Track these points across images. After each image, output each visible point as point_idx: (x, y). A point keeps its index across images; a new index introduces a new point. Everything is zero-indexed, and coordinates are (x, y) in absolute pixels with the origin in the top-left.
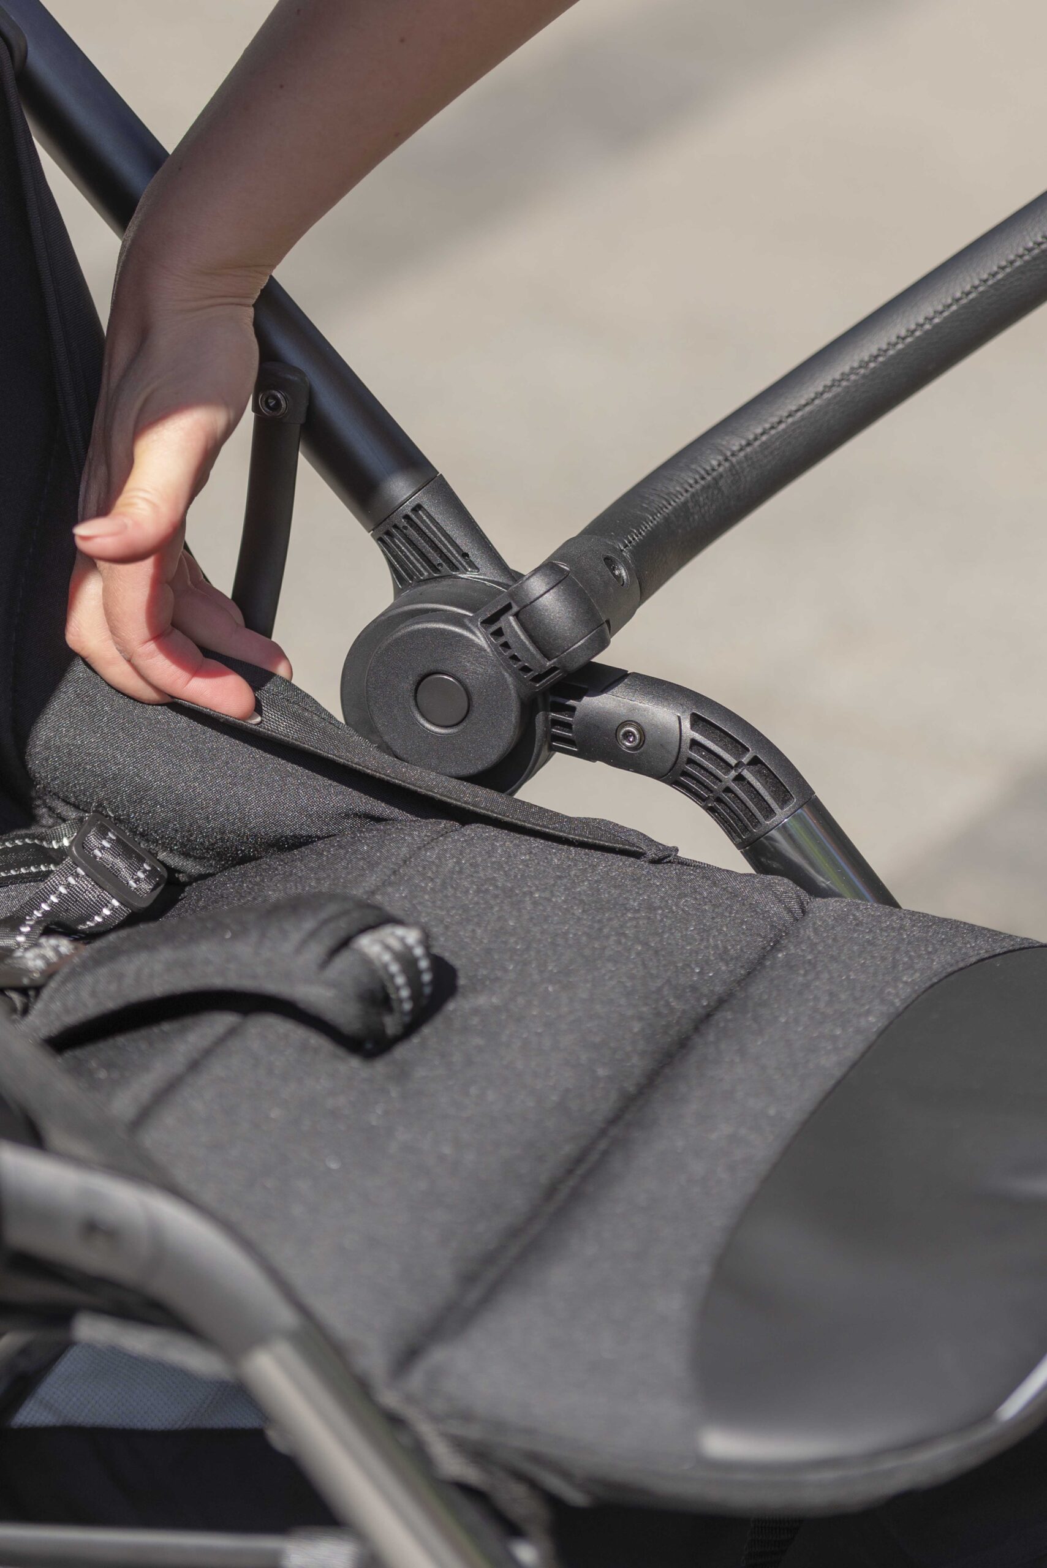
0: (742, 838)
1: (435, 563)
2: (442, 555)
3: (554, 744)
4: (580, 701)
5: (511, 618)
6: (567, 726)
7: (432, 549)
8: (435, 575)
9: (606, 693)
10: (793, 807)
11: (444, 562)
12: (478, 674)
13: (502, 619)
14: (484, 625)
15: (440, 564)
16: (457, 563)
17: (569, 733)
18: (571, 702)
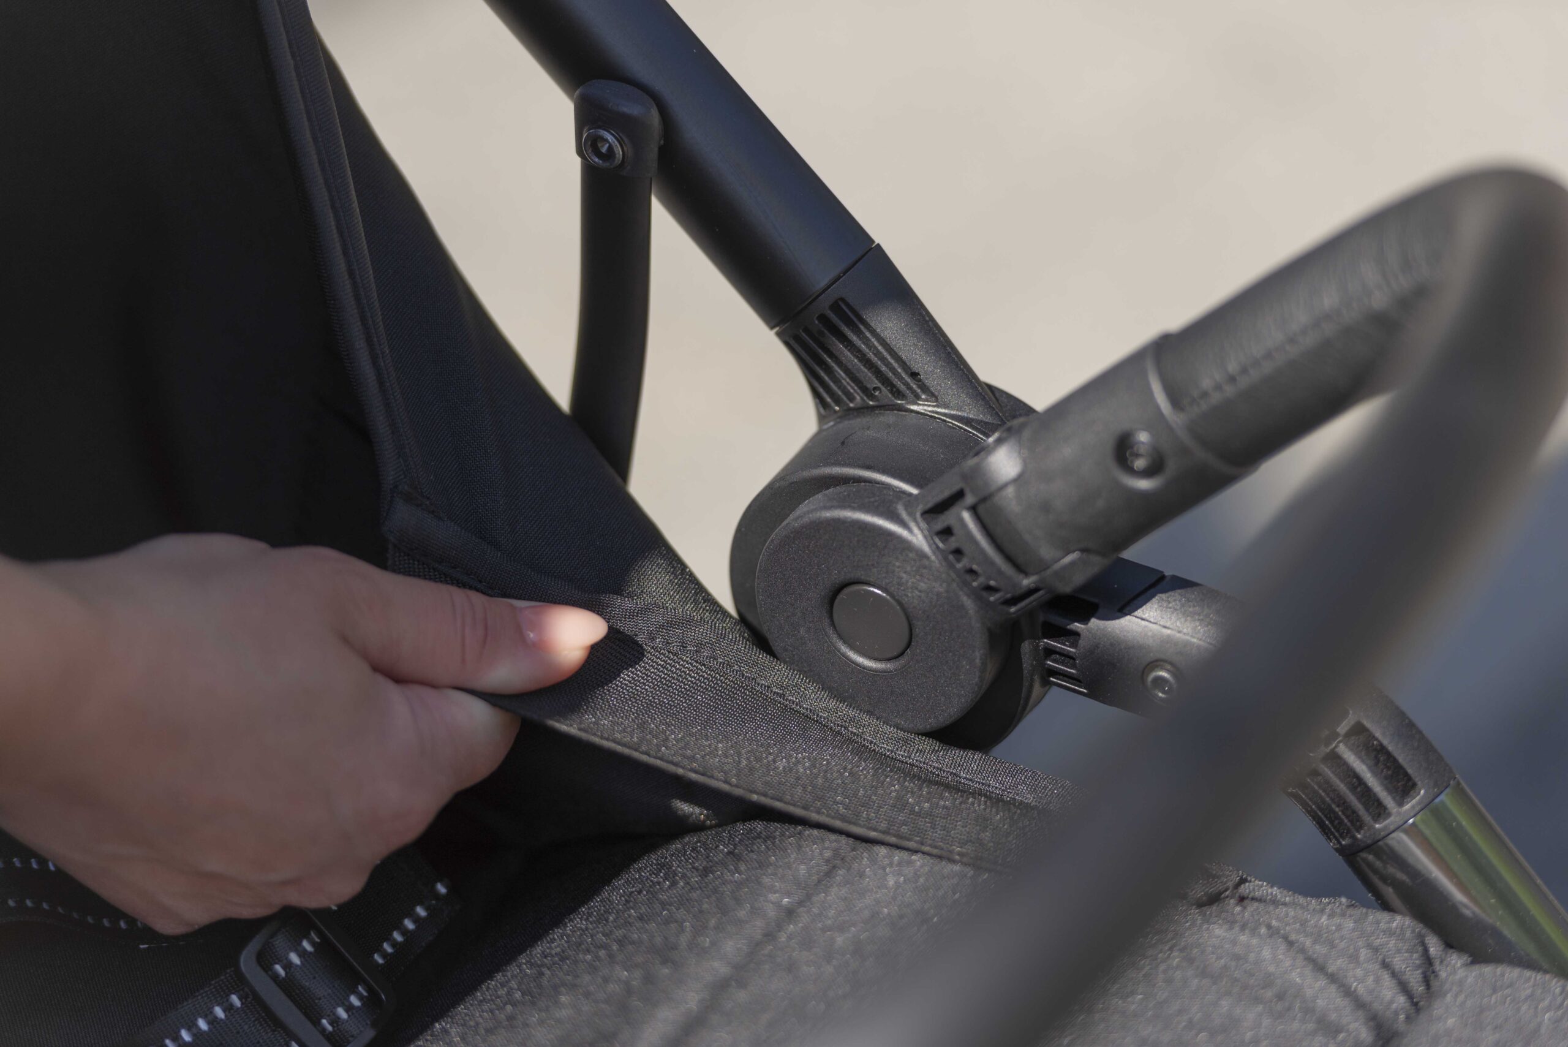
0: (1339, 843)
1: (869, 386)
2: (878, 373)
3: (1052, 679)
4: (1087, 624)
5: (966, 516)
6: (1068, 658)
7: (864, 366)
8: (871, 403)
9: (1129, 614)
10: (1419, 803)
11: (883, 384)
12: (920, 591)
13: (953, 511)
14: (926, 516)
15: (875, 389)
16: (902, 388)
17: (1071, 669)
18: (1077, 626)
